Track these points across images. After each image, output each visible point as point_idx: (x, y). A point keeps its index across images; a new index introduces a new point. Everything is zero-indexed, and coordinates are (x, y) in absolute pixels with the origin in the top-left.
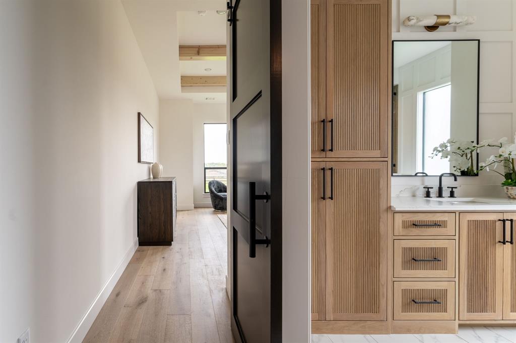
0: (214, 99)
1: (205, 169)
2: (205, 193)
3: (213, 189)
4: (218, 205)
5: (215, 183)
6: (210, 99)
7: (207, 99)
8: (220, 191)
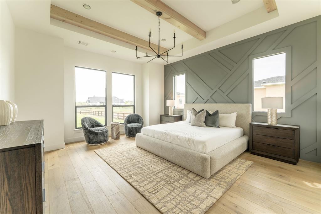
0: (87, 45)
1: (76, 107)
2: (76, 128)
3: (87, 126)
4: (92, 140)
5: (87, 119)
6: (84, 44)
7: (80, 42)
8: (93, 126)
